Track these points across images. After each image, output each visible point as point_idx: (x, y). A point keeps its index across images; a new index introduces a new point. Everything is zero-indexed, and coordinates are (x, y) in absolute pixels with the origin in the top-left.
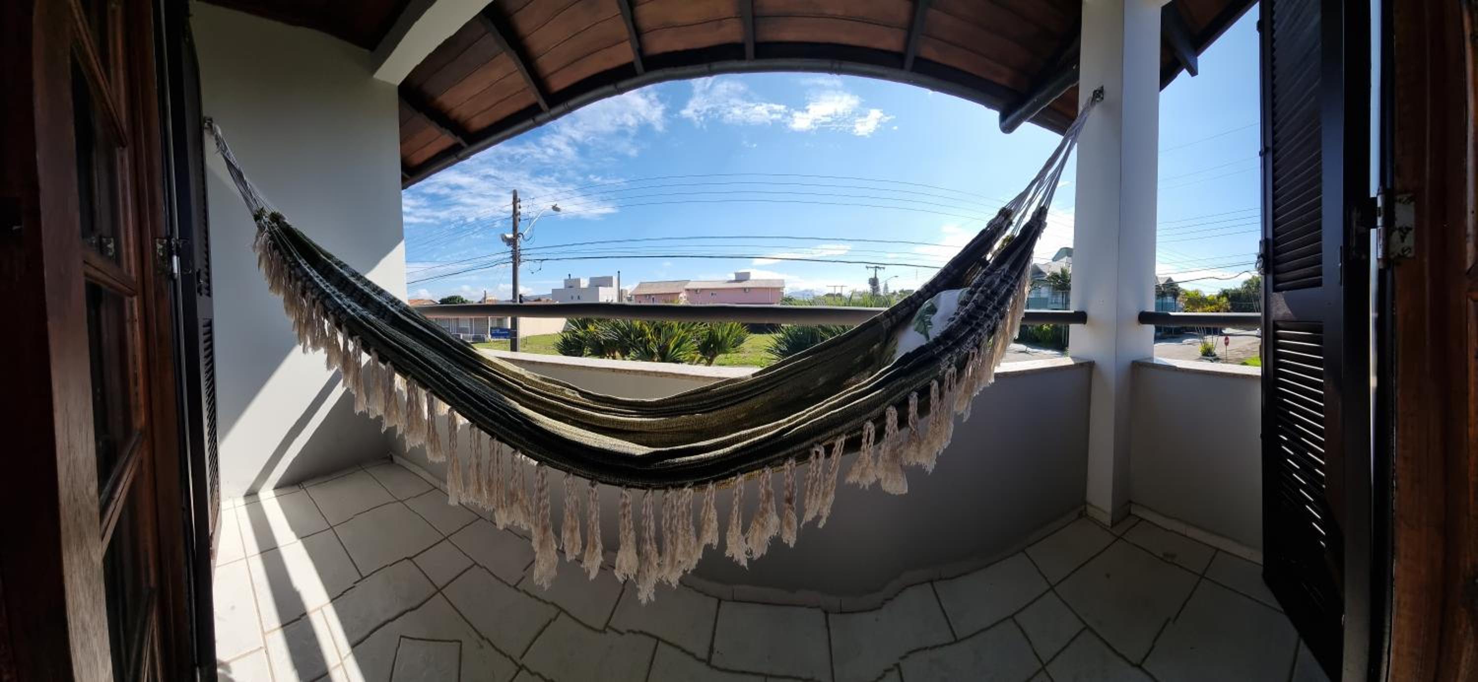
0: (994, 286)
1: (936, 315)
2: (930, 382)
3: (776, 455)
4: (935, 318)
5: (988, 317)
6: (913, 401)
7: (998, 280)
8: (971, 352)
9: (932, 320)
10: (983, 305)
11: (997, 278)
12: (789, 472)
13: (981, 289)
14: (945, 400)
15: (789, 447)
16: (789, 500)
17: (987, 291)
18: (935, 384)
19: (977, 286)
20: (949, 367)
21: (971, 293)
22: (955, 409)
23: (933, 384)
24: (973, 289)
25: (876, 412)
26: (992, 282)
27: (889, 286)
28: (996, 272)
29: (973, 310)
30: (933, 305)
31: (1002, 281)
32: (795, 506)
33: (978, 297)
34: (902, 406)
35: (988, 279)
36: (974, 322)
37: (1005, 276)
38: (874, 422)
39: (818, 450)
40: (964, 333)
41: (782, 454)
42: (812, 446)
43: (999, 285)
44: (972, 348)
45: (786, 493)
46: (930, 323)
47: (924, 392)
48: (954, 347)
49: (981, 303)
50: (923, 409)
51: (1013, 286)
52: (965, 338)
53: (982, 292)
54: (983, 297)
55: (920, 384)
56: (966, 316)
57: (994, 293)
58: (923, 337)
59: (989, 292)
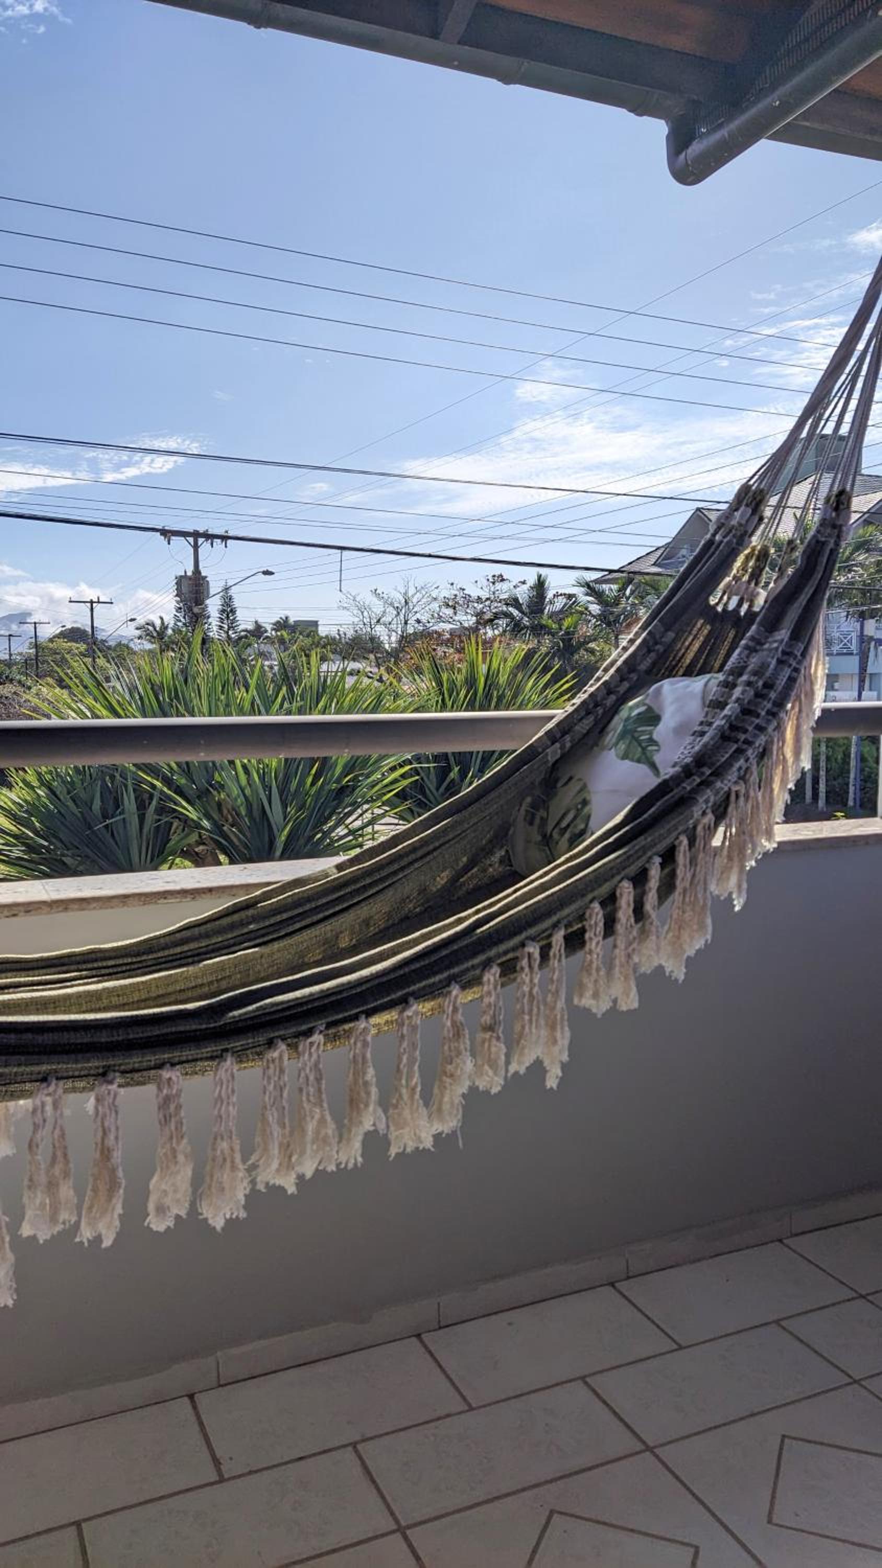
0: (768, 674)
1: (661, 726)
2: (677, 838)
3: (470, 964)
4: (661, 732)
5: (761, 729)
6: (655, 873)
7: (774, 662)
8: (735, 788)
9: (655, 736)
10: (753, 708)
11: (773, 658)
12: (491, 987)
13: (745, 678)
14: (698, 868)
15: (490, 947)
16: (490, 1028)
17: (757, 682)
18: (685, 841)
19: (738, 671)
20: (704, 813)
21: (729, 686)
22: (713, 888)
23: (681, 842)
24: (731, 678)
25: (605, 889)
26: (764, 666)
27: (236, 603)
28: (766, 646)
29: (737, 717)
30: (650, 709)
31: (780, 662)
32: (501, 1035)
33: (743, 693)
34: (640, 879)
35: (754, 661)
36: (742, 737)
37: (784, 653)
38: (603, 904)
39: (531, 950)
40: (727, 756)
41: (481, 958)
42: (523, 945)
43: (775, 669)
44: (736, 783)
45: (487, 1019)
46: (652, 741)
47: (669, 857)
48: (712, 778)
49: (749, 703)
50: (668, 887)
51: (796, 670)
52: (728, 764)
53: (749, 684)
54: (752, 693)
55: (662, 846)
56: (726, 727)
57: (768, 686)
58: (644, 768)
59: (760, 683)
